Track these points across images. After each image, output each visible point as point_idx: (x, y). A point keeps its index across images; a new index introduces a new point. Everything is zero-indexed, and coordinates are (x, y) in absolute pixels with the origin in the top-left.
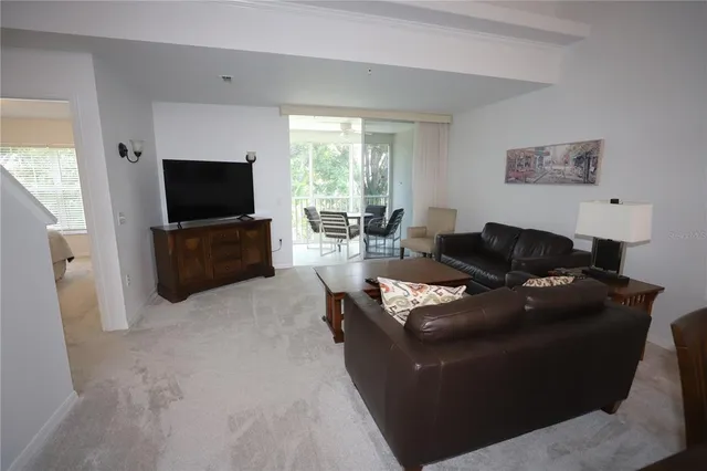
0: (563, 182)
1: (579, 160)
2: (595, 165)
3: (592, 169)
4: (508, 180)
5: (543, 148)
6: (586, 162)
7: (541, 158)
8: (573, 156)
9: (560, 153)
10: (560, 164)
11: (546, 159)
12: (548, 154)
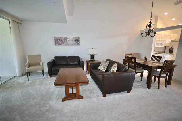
0: (72, 45)
1: (75, 41)
2: (79, 42)
3: (78, 43)
4: (56, 44)
5: (66, 37)
6: (77, 41)
7: (66, 40)
8: (74, 40)
9: (71, 39)
10: (71, 41)
11: (67, 40)
12: (68, 39)
